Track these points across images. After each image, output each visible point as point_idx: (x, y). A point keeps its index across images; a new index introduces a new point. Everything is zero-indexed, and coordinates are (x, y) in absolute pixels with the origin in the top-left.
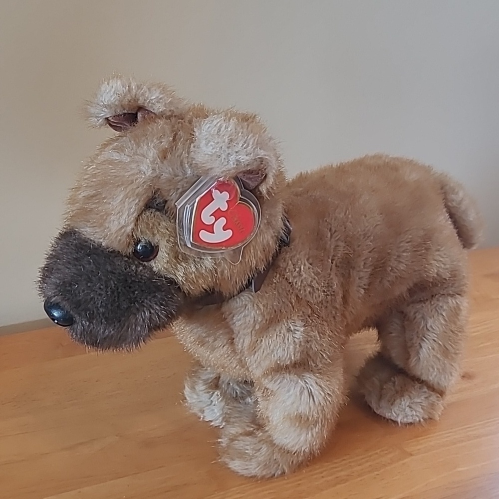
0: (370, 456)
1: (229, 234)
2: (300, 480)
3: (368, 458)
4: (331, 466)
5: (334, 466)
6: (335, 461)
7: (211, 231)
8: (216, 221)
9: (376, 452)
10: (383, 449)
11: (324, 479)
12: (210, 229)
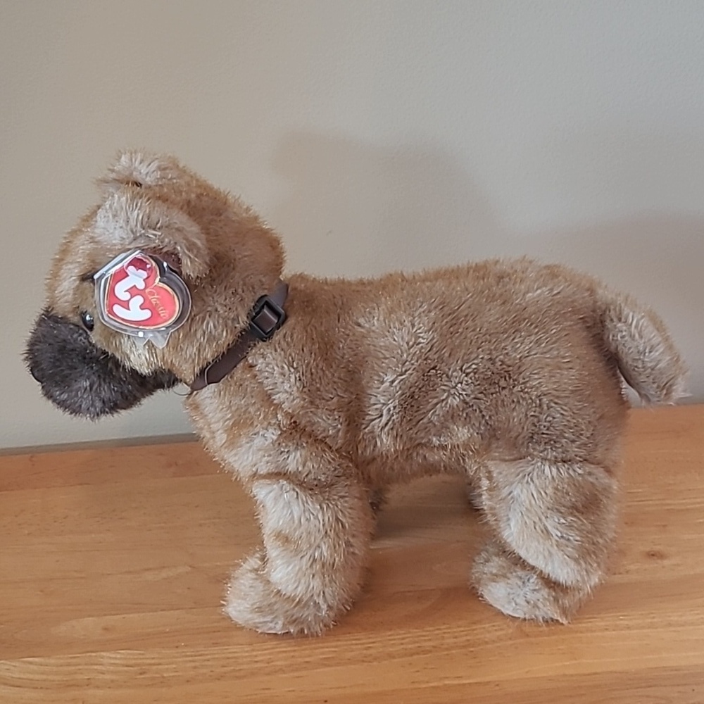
0: (474, 630)
1: (146, 314)
2: (373, 643)
3: (470, 632)
4: (419, 634)
5: (424, 633)
6: (428, 629)
7: (126, 306)
8: (131, 298)
9: (483, 626)
10: (494, 624)
11: (402, 646)
12: (125, 305)
